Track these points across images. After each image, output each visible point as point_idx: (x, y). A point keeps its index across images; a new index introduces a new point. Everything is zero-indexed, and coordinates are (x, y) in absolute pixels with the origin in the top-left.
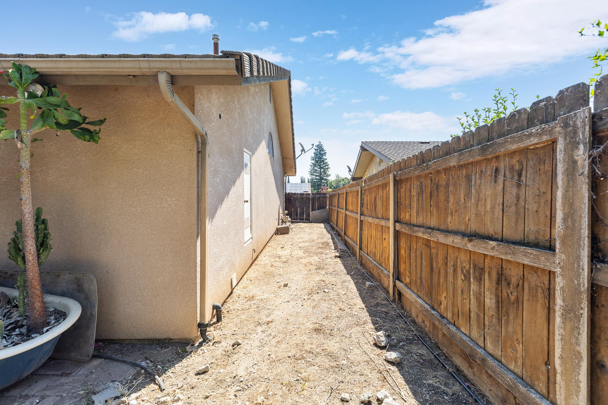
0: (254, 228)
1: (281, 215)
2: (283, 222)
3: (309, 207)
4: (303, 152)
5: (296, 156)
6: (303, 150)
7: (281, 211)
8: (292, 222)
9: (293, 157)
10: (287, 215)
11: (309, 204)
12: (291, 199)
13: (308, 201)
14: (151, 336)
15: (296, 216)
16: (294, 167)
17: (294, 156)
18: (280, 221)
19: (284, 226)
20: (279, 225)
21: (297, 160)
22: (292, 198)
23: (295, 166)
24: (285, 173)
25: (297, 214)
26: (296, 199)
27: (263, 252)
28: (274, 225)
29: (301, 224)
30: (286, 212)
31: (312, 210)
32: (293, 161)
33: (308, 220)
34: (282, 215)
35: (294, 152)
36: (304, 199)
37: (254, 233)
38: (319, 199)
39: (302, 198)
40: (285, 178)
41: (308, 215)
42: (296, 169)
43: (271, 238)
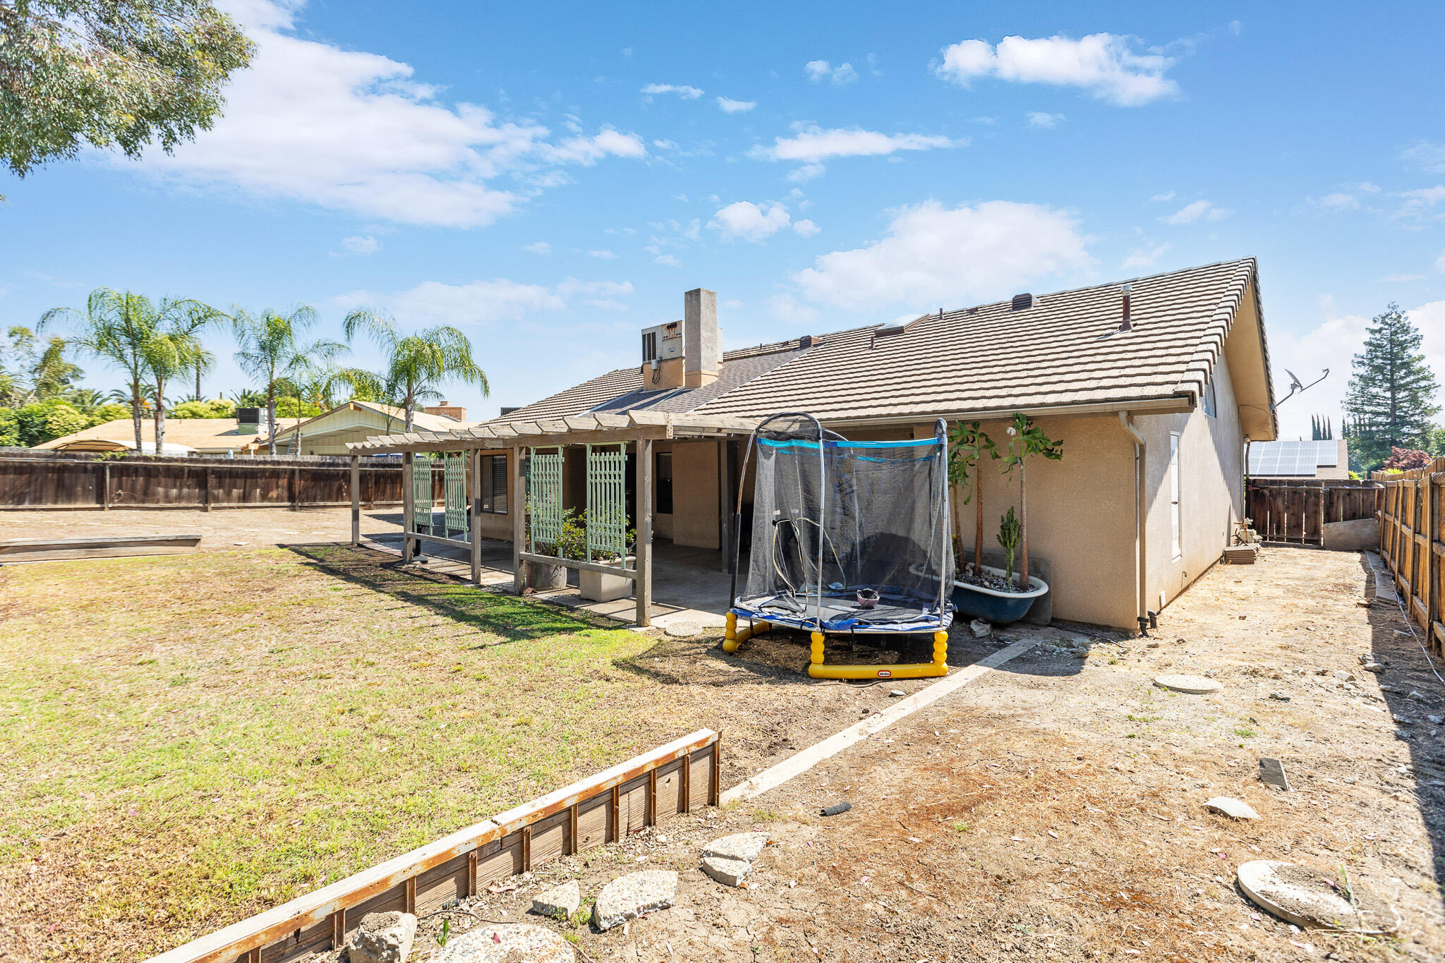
0: (1183, 540)
1: (1236, 527)
2: (1239, 540)
3: (1317, 512)
4: (1297, 390)
5: (1277, 399)
6: (1296, 385)
7: (1234, 519)
8: (1265, 545)
9: (1266, 401)
10: (1250, 527)
11: (1317, 505)
12: (1263, 495)
13: (1312, 499)
14: (1091, 620)
15: (1278, 532)
16: (1270, 421)
17: (1271, 399)
18: (1233, 539)
19: (1242, 547)
20: (1229, 545)
21: (1279, 410)
22: (1266, 492)
23: (1274, 419)
24: (1247, 436)
25: (1279, 529)
26: (1275, 495)
27: (1197, 583)
28: (1219, 546)
29: (1292, 549)
30: (1249, 521)
31: (1329, 519)
32: (1267, 409)
33: (1313, 542)
34: (1238, 527)
35: (1270, 391)
36: (1301, 494)
37: (1184, 549)
38: (1349, 495)
39: (1295, 493)
40: (1246, 446)
41: (1315, 531)
42: (1276, 425)
43: (1211, 566)
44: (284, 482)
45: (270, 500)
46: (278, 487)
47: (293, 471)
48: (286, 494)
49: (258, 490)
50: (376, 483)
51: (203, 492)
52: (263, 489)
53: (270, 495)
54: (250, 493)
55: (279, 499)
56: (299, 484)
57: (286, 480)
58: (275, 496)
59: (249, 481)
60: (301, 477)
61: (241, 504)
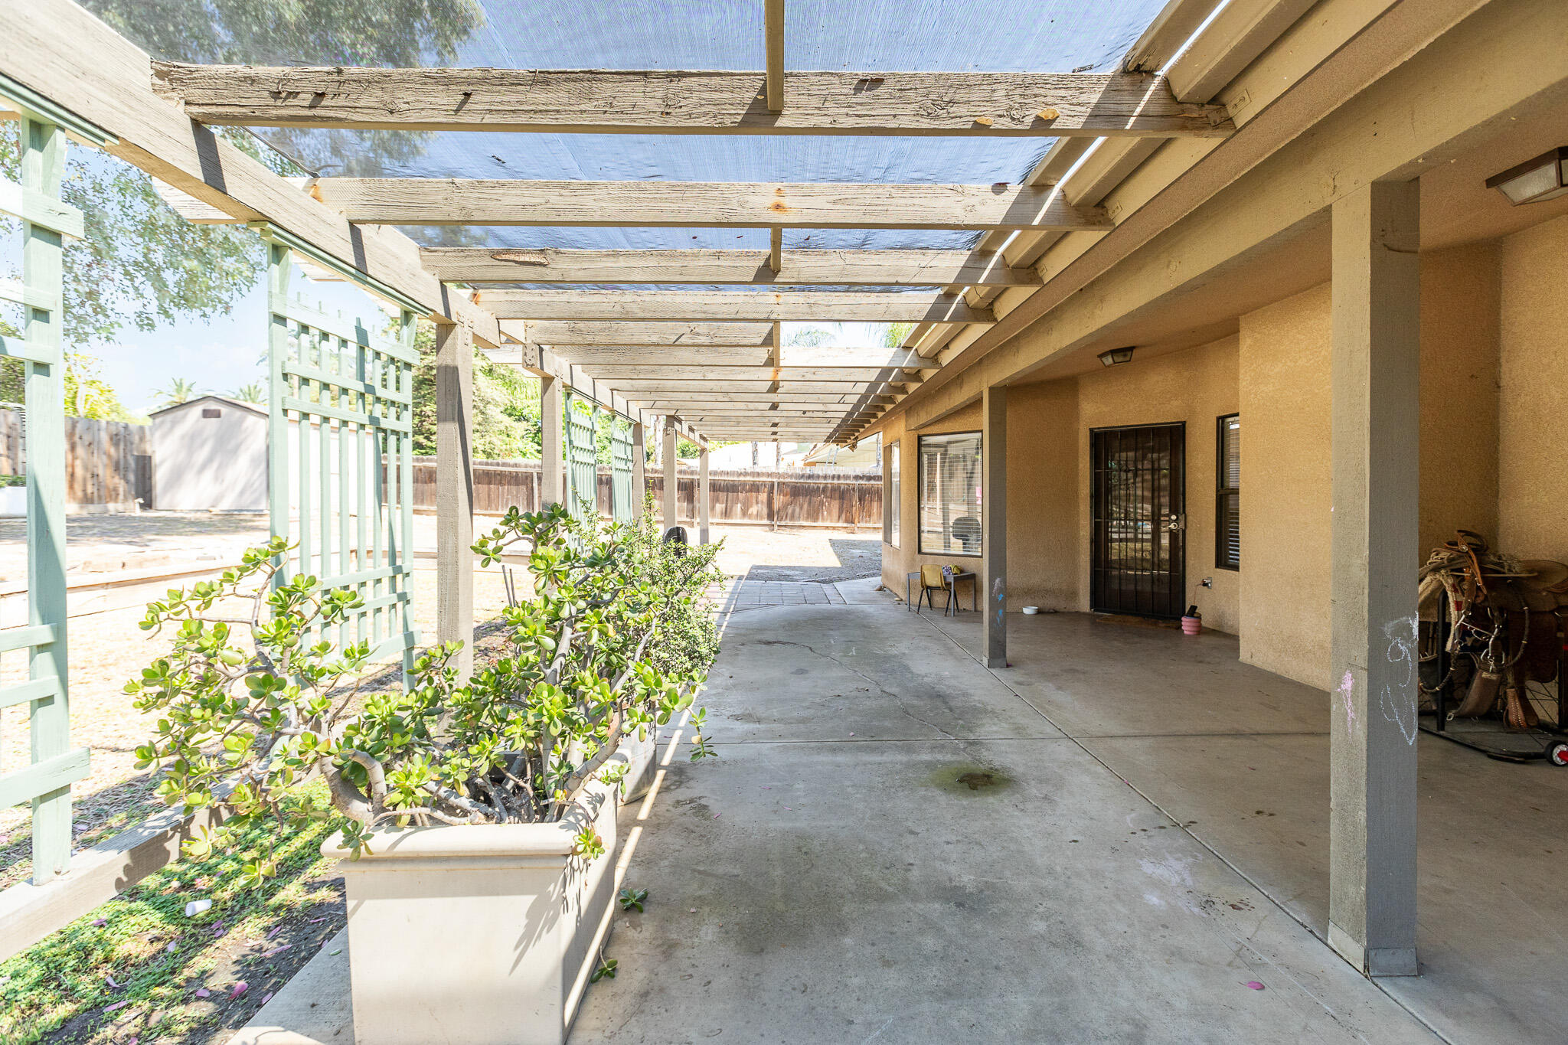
44: (763, 497)
45: (750, 517)
46: (757, 503)
47: (772, 485)
48: (765, 511)
49: (739, 505)
50: (860, 500)
51: (690, 506)
52: (744, 504)
53: (750, 512)
54: (731, 509)
55: (758, 516)
56: (779, 501)
57: (765, 495)
58: (755, 513)
59: (730, 494)
60: (780, 491)
61: (724, 521)
